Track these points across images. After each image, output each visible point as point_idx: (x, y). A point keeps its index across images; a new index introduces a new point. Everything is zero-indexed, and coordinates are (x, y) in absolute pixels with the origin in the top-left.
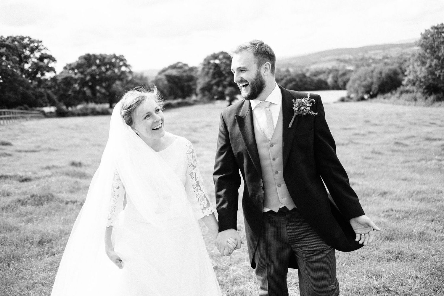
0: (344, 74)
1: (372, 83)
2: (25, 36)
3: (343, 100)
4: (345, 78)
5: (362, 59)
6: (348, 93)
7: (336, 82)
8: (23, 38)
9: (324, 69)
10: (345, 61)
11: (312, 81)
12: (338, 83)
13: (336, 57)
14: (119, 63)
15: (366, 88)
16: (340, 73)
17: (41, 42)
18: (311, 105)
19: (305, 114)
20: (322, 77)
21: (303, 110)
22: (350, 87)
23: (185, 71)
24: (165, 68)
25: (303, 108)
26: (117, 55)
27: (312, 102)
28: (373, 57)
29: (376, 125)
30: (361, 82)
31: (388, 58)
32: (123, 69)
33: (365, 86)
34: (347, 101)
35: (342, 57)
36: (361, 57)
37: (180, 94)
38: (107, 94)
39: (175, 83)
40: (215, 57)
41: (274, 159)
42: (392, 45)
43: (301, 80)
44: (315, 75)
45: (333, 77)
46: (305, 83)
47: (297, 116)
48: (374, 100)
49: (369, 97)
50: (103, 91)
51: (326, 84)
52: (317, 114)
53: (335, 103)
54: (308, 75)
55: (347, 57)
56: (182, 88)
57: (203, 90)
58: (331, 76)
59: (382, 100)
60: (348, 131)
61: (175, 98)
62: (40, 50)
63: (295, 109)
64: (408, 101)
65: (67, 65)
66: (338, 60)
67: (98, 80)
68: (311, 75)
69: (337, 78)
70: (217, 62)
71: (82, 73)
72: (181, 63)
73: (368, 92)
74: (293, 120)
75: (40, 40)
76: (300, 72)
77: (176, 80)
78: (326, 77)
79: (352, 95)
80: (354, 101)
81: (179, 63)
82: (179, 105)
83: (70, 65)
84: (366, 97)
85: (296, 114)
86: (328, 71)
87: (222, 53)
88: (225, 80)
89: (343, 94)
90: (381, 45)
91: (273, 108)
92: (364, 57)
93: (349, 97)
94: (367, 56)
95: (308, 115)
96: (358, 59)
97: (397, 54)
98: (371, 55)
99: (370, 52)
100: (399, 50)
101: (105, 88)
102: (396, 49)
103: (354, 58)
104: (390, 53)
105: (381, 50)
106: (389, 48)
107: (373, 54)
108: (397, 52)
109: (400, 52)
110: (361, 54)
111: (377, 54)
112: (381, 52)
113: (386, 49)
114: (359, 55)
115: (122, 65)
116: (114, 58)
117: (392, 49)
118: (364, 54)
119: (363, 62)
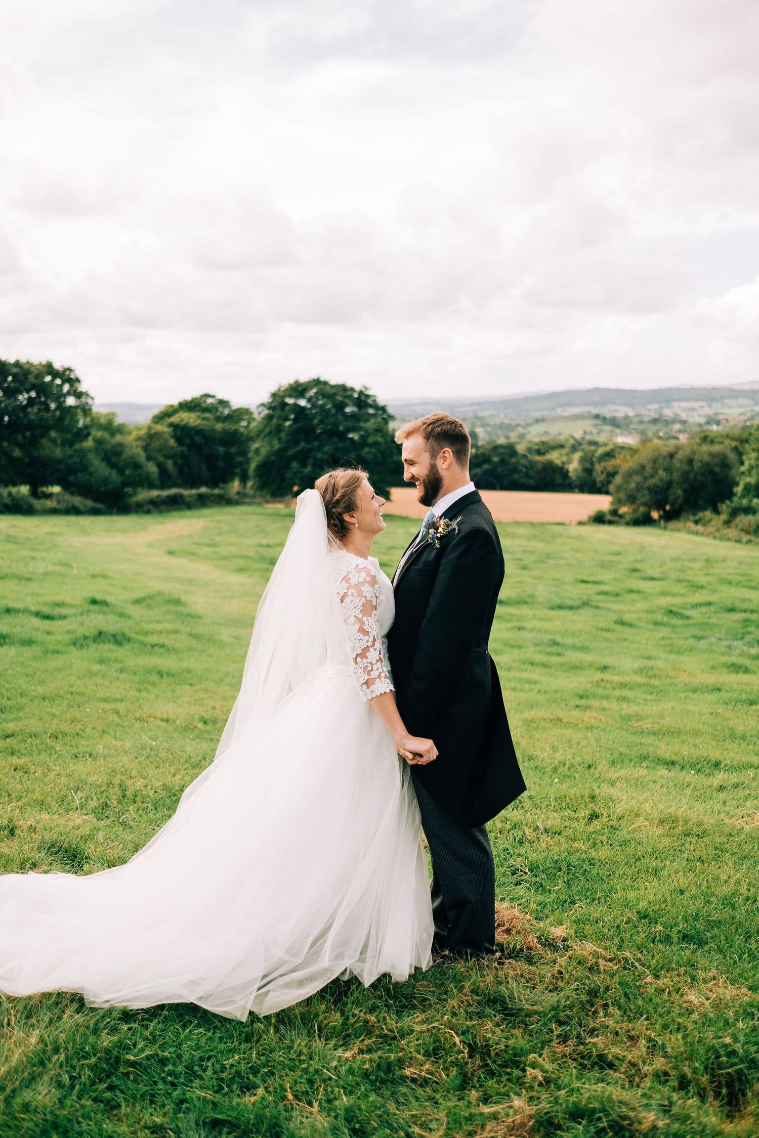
0: (609, 455)
1: (669, 485)
3: (599, 519)
4: (610, 464)
5: (655, 421)
6: (612, 503)
7: (589, 471)
9: (562, 438)
10: (614, 423)
11: (531, 465)
12: (594, 474)
13: (595, 411)
14: (61, 386)
15: (656, 493)
16: (601, 451)
20: (555, 457)
22: (619, 488)
23: (220, 419)
24: (172, 406)
26: (58, 366)
28: (684, 416)
29: (652, 579)
30: (645, 479)
31: (718, 423)
32: (71, 401)
33: (653, 490)
34: (610, 523)
35: (607, 411)
36: (654, 415)
37: (206, 474)
38: (27, 460)
39: (193, 445)
40: (298, 390)
42: (731, 390)
43: (503, 462)
44: (539, 452)
45: (582, 460)
46: (515, 470)
48: (673, 524)
49: (661, 517)
50: (17, 453)
51: (565, 474)
53: (580, 523)
54: (521, 448)
55: (621, 411)
56: (210, 460)
57: (265, 469)
58: (577, 456)
59: (691, 525)
60: (590, 586)
61: (193, 484)
64: (747, 532)
66: (597, 417)
67: (8, 426)
68: (530, 450)
69: (592, 464)
70: (303, 403)
72: (213, 397)
73: (659, 506)
76: (502, 441)
77: (198, 439)
78: (564, 459)
79: (623, 510)
80: (628, 524)
81: (207, 396)
82: (203, 502)
84: (655, 515)
86: (571, 441)
87: (317, 382)
88: (319, 449)
89: (603, 503)
90: (706, 389)
92: (661, 415)
93: (614, 512)
94: (668, 413)
96: (646, 419)
97: (742, 414)
98: (678, 411)
99: (676, 404)
100: (748, 406)
101: (22, 447)
102: (741, 401)
103: (637, 415)
104: (726, 410)
105: (703, 400)
106: (723, 398)
107: (684, 410)
108: (742, 410)
109: (748, 409)
110: (656, 406)
111: (693, 409)
112: (703, 407)
113: (716, 400)
114: (649, 410)
115: (69, 393)
116: (49, 374)
117: (729, 402)
118: (662, 408)
119: (658, 426)
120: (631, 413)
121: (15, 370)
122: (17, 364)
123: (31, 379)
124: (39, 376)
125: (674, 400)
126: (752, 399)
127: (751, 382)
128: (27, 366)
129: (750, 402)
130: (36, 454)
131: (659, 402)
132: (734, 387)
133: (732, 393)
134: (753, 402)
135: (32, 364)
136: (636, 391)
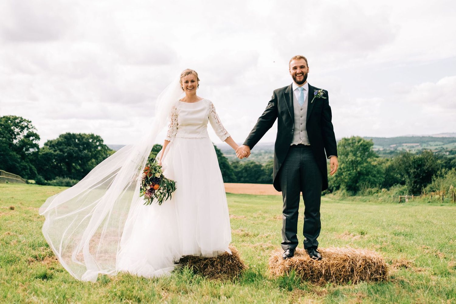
2: (17, 116)
8: (16, 118)
14: (96, 143)
17: (30, 122)
18: (323, 94)
19: (320, 97)
21: (319, 95)
25: (319, 94)
26: (95, 135)
27: (324, 93)
32: (99, 148)
36: (392, 150)
41: (301, 117)
47: (315, 98)
50: (78, 167)
52: (326, 98)
62: (28, 128)
63: (315, 94)
65: (48, 141)
67: (75, 157)
71: (61, 150)
74: (313, 99)
75: (29, 121)
83: (51, 142)
85: (315, 97)
91: (304, 92)
92: (395, 150)
95: (321, 98)
96: (387, 152)
97: (436, 149)
98: (405, 148)
99: (405, 144)
100: (440, 145)
101: (80, 165)
102: (437, 143)
103: (384, 150)
104: (429, 147)
105: (418, 143)
106: (428, 141)
107: (408, 147)
108: (437, 147)
109: (440, 146)
110: (395, 145)
111: (413, 147)
112: (418, 146)
113: (425, 143)
114: (391, 148)
115: (99, 146)
116: (92, 138)
117: (431, 143)
118: (398, 146)
119: (392, 155)
120: (381, 149)
121: (78, 137)
122: (80, 135)
123: (84, 140)
124: (88, 139)
125: (403, 143)
126: (443, 142)
127: (443, 134)
128: (84, 136)
129: (441, 143)
130: (85, 168)
131: (396, 144)
132: (434, 136)
133: (433, 139)
134: (443, 143)
135: (86, 135)
136: (385, 138)
